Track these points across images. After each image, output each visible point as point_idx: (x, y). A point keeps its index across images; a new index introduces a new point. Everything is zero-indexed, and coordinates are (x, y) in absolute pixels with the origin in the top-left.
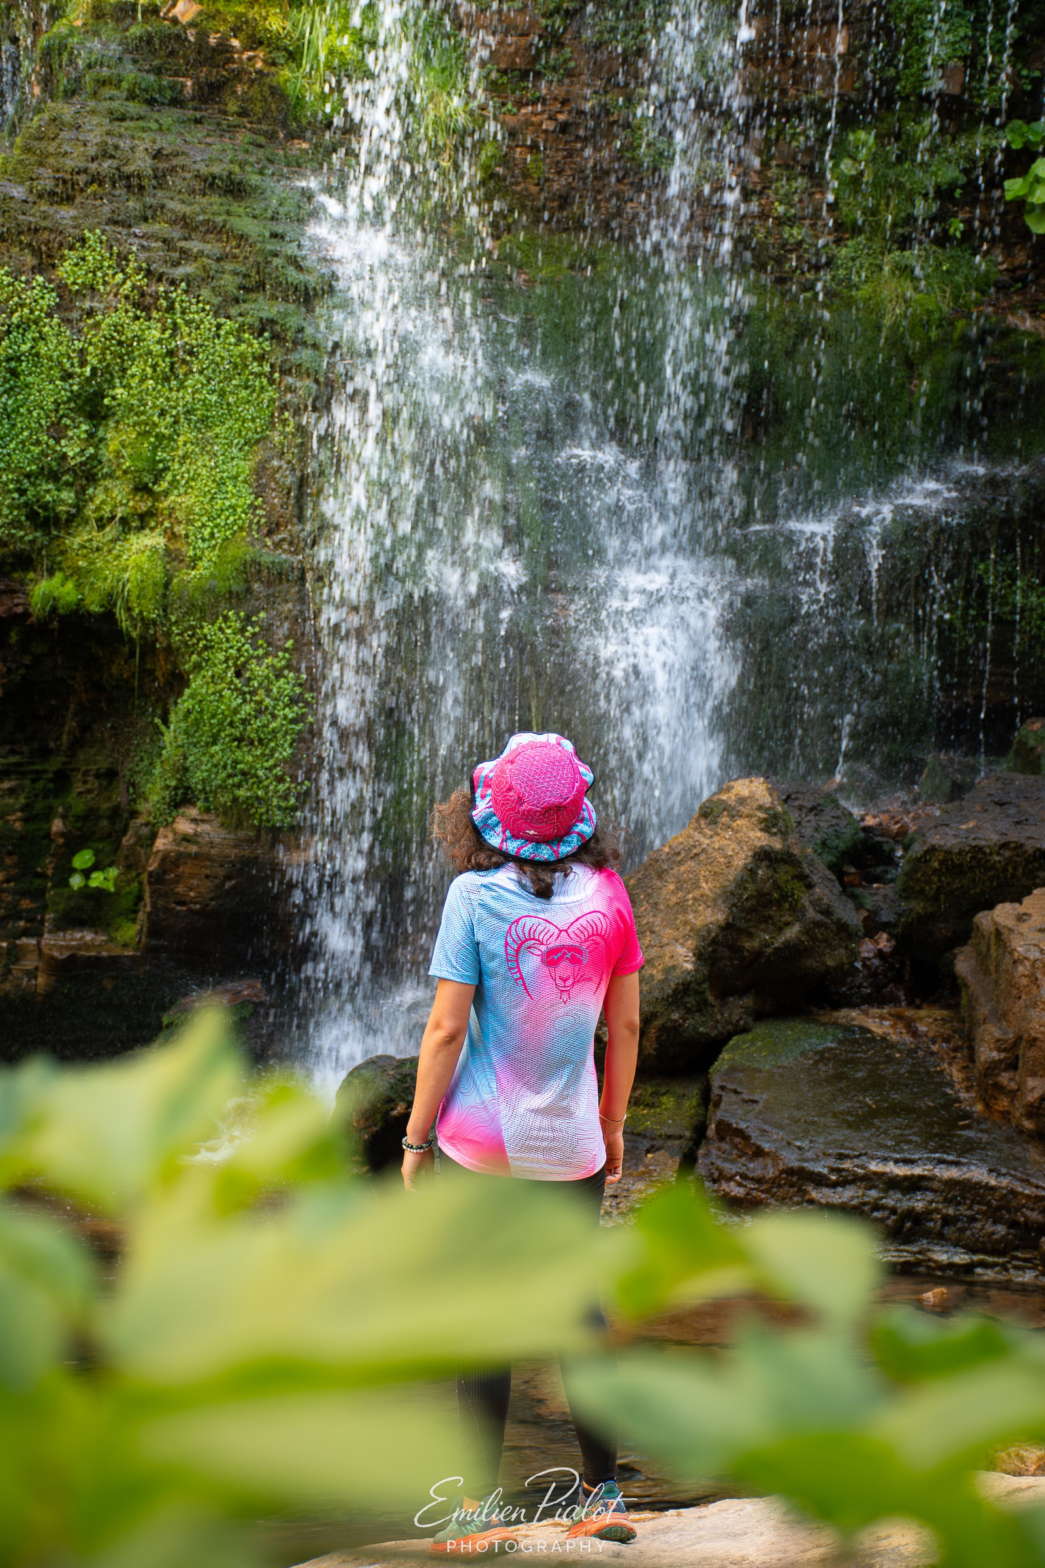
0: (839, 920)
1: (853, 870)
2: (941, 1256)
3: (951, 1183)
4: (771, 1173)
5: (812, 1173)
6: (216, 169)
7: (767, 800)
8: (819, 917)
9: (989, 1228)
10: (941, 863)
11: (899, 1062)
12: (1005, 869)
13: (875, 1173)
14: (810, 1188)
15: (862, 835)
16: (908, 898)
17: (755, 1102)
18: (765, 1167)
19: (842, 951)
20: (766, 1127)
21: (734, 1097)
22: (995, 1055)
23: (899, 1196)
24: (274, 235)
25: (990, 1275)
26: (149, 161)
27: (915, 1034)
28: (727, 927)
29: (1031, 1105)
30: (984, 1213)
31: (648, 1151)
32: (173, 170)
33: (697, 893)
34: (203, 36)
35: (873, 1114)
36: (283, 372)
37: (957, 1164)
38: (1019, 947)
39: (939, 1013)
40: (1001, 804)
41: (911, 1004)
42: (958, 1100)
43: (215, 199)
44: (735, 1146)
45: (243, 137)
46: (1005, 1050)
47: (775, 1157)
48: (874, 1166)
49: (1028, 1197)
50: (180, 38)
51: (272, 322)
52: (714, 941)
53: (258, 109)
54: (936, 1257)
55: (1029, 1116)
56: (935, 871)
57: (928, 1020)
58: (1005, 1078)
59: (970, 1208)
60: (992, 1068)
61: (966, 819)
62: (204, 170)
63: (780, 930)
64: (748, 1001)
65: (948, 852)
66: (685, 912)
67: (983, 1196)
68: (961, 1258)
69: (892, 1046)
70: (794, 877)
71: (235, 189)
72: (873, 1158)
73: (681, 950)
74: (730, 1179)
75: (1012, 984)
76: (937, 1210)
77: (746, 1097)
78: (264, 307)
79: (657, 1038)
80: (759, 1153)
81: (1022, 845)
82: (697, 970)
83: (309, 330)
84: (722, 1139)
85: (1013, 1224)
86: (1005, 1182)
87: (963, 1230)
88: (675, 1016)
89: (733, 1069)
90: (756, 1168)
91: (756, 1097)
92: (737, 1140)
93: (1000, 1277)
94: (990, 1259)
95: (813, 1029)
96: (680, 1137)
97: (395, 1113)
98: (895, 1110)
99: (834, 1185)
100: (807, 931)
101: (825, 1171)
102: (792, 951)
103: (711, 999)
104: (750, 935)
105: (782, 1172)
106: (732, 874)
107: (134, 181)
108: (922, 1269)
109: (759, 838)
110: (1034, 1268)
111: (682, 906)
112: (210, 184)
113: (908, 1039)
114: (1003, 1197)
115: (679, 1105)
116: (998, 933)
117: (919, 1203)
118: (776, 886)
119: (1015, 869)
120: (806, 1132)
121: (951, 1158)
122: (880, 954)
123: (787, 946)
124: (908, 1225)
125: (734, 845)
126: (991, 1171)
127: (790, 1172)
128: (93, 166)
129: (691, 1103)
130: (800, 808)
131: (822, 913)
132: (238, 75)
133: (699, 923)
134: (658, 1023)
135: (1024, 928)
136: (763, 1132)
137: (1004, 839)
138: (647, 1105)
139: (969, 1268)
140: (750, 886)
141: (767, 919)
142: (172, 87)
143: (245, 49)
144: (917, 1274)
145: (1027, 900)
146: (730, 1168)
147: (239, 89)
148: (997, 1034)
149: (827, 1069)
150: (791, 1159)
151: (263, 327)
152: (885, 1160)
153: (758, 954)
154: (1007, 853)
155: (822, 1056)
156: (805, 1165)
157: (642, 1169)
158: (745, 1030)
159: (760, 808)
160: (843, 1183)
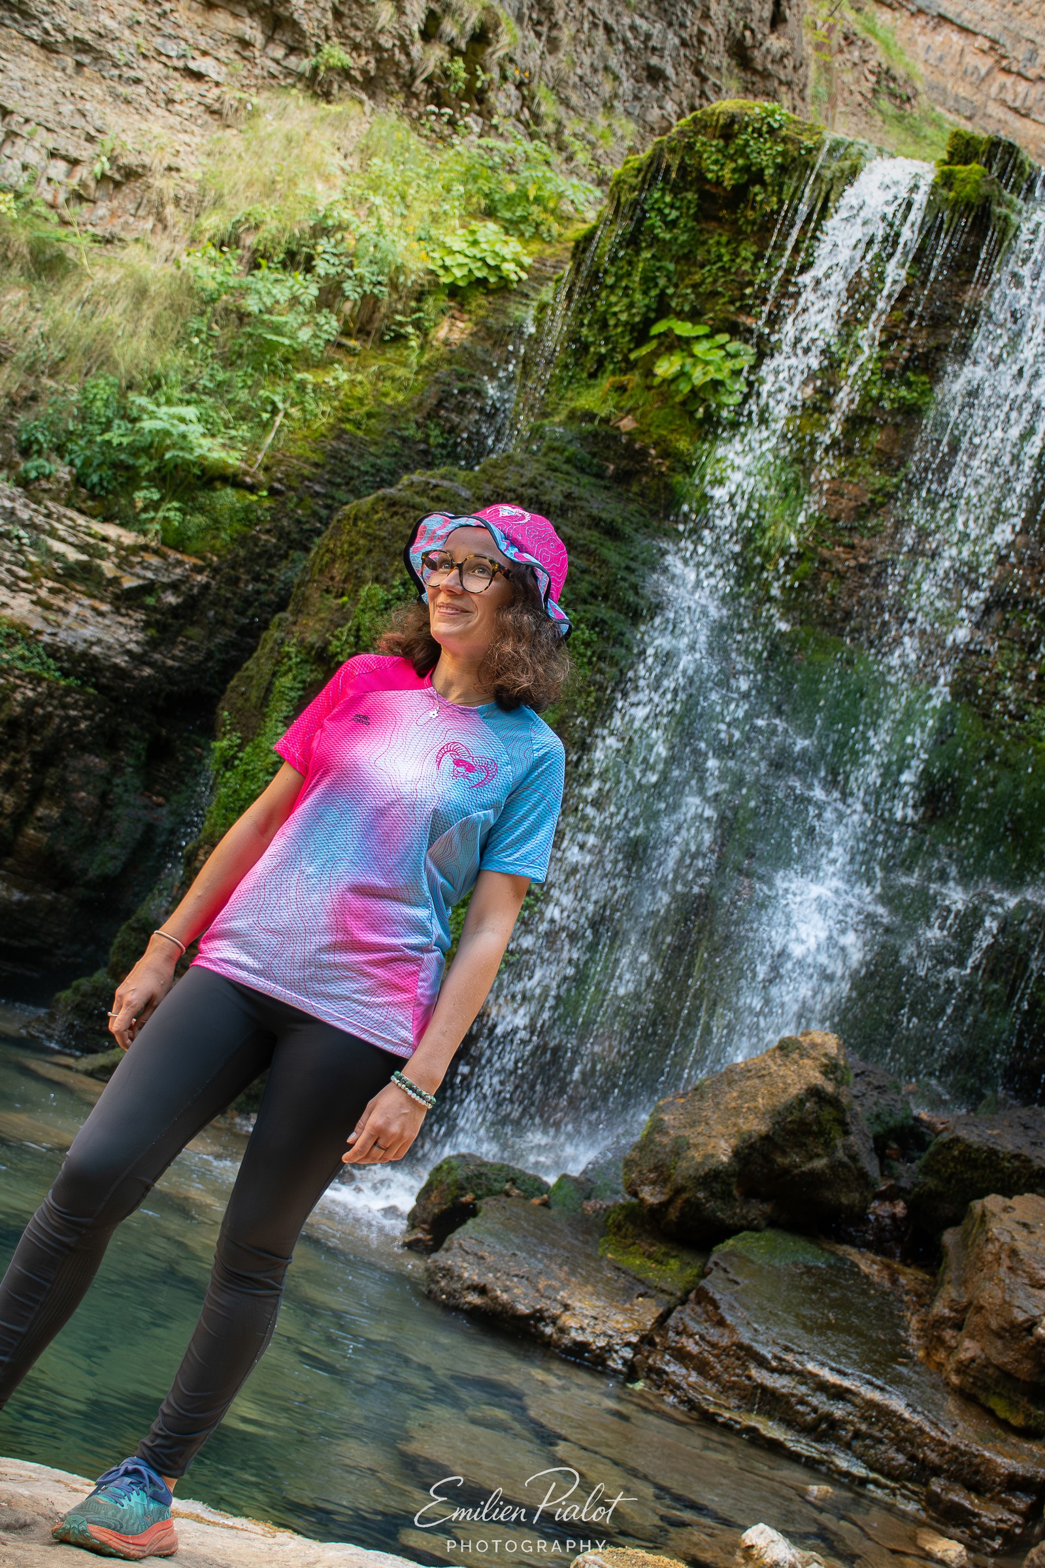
0: (862, 1169)
1: (895, 1146)
2: (843, 1462)
3: (872, 1404)
4: (725, 1342)
5: (757, 1354)
6: (604, 515)
7: (834, 1051)
8: (846, 1159)
9: (892, 1453)
10: (961, 1153)
11: (871, 1298)
12: (1010, 1176)
13: (810, 1373)
14: (752, 1366)
15: (912, 1122)
16: (925, 1174)
17: (737, 1283)
18: (722, 1336)
19: (857, 1195)
20: (736, 1305)
21: (722, 1274)
22: (946, 1312)
23: (824, 1399)
24: (628, 568)
25: (879, 1493)
26: (561, 498)
27: (894, 1282)
28: (766, 1138)
29: (961, 1362)
30: (891, 1440)
31: (641, 1295)
32: (574, 508)
33: (752, 1105)
34: (632, 441)
35: (830, 1326)
36: (599, 659)
37: (882, 1389)
38: (995, 1229)
39: (921, 1275)
40: (1026, 1127)
41: (904, 1262)
42: (906, 1342)
43: (596, 534)
44: (707, 1312)
45: (633, 507)
46: (956, 1311)
47: (733, 1330)
48: (811, 1367)
49: (932, 1439)
50: (616, 439)
51: (603, 621)
52: (752, 1146)
53: (651, 495)
54: (838, 1461)
55: (958, 1372)
56: (954, 1158)
57: (909, 1277)
58: (948, 1334)
59: (881, 1431)
60: (940, 1322)
61: (993, 1128)
62: (595, 512)
63: (811, 1158)
64: (767, 1208)
65: (969, 1146)
66: (738, 1116)
67: (894, 1424)
68: (860, 1470)
69: (871, 1284)
70: (835, 1120)
71: (612, 532)
72: (813, 1359)
73: (723, 1144)
74: (691, 1336)
75: (979, 1258)
76: (852, 1423)
77: (731, 1276)
78: (603, 611)
79: (682, 1208)
80: (721, 1323)
81: (1030, 1161)
82: (730, 1164)
83: (628, 635)
84: (699, 1303)
85: (912, 1458)
86: (917, 1418)
87: (868, 1447)
88: (701, 1195)
89: (732, 1253)
90: (714, 1334)
91: (739, 1280)
92: (711, 1308)
93: (887, 1499)
94: (883, 1480)
95: (813, 1248)
96: (671, 1294)
97: (463, 1199)
98: (848, 1330)
99: (773, 1370)
100: (831, 1167)
101: (769, 1356)
102: (814, 1177)
103: (736, 1193)
104: (784, 1153)
105: (733, 1344)
106: (785, 1098)
107: (545, 507)
108: (823, 1469)
109: (816, 1078)
110: (919, 1501)
111: (737, 1111)
112: (595, 522)
113: (887, 1284)
114: (911, 1431)
115: (682, 1269)
116: (984, 1215)
117: (838, 1411)
118: (818, 1121)
119: (1019, 1178)
120: (767, 1319)
121: (879, 1383)
122: (893, 1216)
123: (812, 1172)
124: (824, 1426)
125: (795, 1077)
126: (908, 1405)
127: (740, 1346)
128: (520, 490)
129: (691, 1272)
130: (869, 1084)
131: (850, 1157)
132: (647, 471)
133: (745, 1128)
134: (685, 1196)
135: (1005, 1216)
136: (732, 1307)
137: (1016, 1151)
138: (656, 1261)
139: (864, 1482)
140: (796, 1113)
141: (802, 1145)
142: (600, 467)
143: (657, 457)
144: (817, 1471)
145: (1016, 1198)
146: (693, 1327)
147: (644, 479)
148: (954, 1295)
149: (808, 1281)
150: (745, 1337)
151: (596, 624)
152: (823, 1364)
153: (786, 1171)
154: (1017, 1164)
155: (809, 1270)
156: (754, 1344)
157: (628, 1306)
158: (756, 1229)
159: (826, 1055)
160: (781, 1371)
